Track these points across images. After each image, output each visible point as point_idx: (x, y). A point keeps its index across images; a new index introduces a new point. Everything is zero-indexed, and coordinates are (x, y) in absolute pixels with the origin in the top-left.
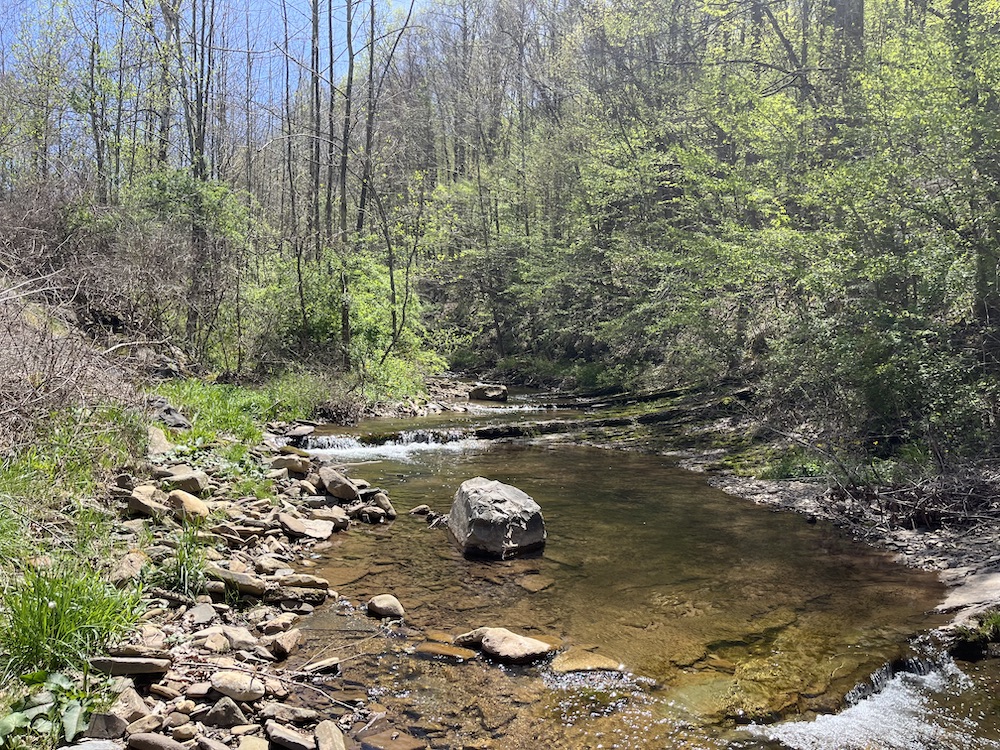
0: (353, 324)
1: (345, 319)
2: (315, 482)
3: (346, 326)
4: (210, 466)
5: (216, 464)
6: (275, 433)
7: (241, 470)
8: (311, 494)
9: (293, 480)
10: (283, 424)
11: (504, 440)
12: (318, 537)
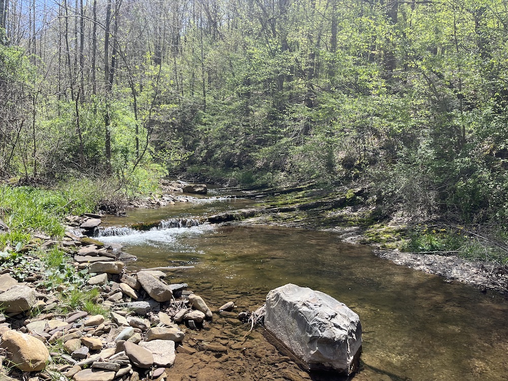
0: (113, 146)
1: (108, 143)
2: (134, 285)
3: (108, 147)
4: (31, 272)
5: (37, 269)
6: (72, 225)
7: (63, 276)
8: (134, 300)
9: (112, 283)
10: (77, 217)
11: (225, 223)
12: (165, 363)
